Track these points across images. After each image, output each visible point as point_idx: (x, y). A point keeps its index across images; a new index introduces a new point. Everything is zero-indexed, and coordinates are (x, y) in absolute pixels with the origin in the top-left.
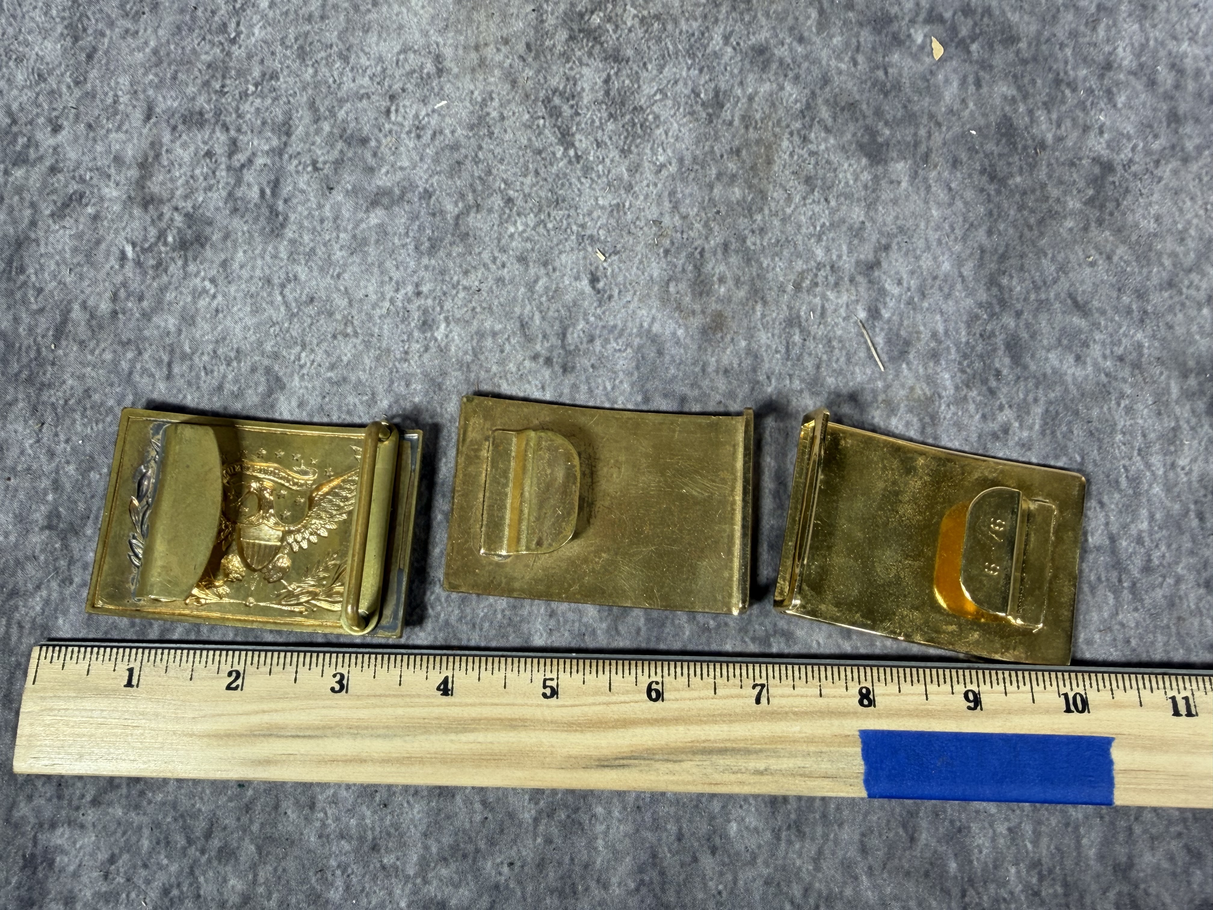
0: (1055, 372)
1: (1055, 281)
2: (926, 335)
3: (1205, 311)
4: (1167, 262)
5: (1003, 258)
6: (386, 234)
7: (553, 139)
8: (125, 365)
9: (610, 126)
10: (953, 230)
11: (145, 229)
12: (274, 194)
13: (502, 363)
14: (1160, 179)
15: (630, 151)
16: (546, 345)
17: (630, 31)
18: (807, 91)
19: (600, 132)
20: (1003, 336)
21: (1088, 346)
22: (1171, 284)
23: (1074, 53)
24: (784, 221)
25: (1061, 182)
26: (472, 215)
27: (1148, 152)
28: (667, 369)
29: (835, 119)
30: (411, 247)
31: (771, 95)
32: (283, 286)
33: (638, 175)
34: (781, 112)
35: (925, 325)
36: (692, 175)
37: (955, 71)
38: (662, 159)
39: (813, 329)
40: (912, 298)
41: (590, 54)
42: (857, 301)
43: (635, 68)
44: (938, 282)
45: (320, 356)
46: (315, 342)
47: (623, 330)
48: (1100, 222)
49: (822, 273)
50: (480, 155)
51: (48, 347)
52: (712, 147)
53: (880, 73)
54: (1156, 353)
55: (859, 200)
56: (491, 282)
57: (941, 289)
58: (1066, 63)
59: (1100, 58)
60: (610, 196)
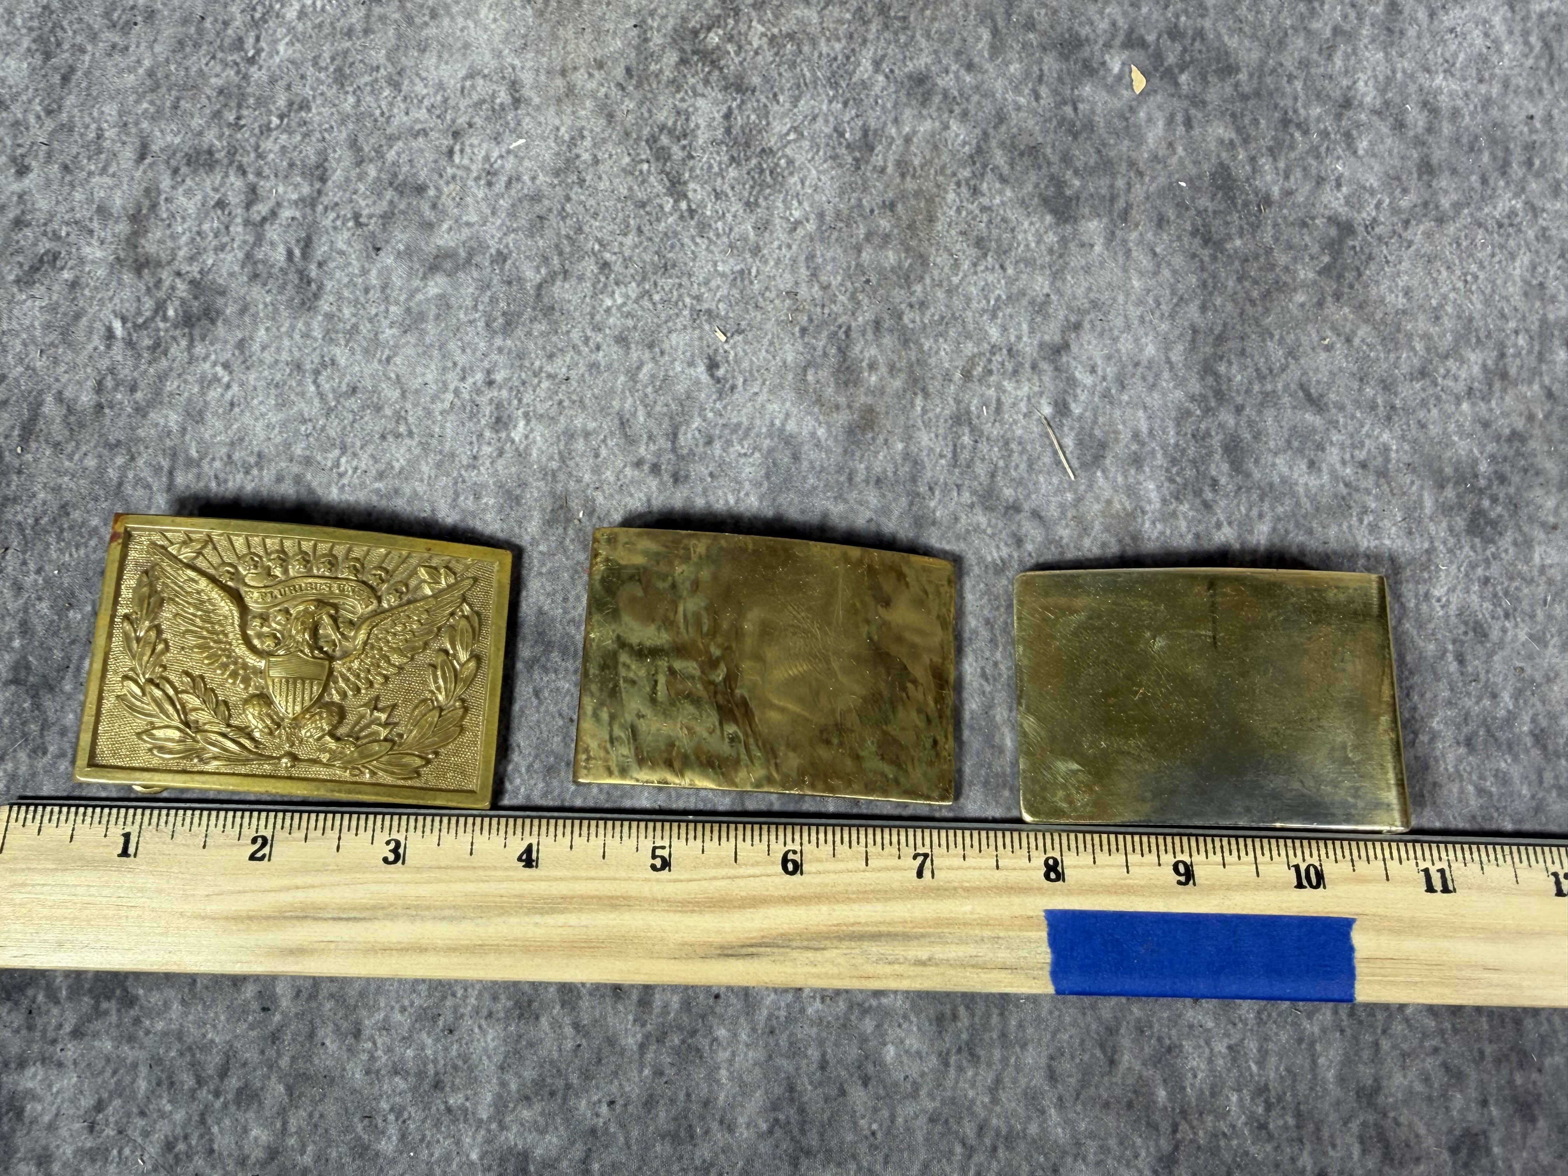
0: (1284, 481)
1: (1283, 369)
2: (1125, 436)
3: (1465, 406)
4: (1419, 346)
5: (1220, 339)
6: (448, 306)
7: (660, 189)
8: (113, 474)
9: (732, 172)
10: (1158, 304)
11: (138, 299)
12: (305, 256)
13: (597, 470)
14: (1410, 244)
15: (757, 205)
16: (652, 447)
17: (756, 53)
18: (978, 131)
19: (719, 180)
20: (1220, 437)
21: (1323, 450)
22: (1423, 373)
23: (1305, 87)
24: (949, 292)
25: (1290, 247)
26: (558, 283)
27: (1395, 210)
28: (805, 478)
29: (1012, 165)
30: (481, 324)
31: (933, 135)
32: (317, 373)
33: (767, 235)
34: (946, 157)
35: (1124, 423)
36: (835, 234)
37: (1160, 107)
38: (797, 214)
39: (987, 427)
40: (1109, 389)
41: (706, 82)
42: (1041, 394)
43: (764, 100)
44: (1140, 370)
45: (365, 462)
46: (358, 444)
47: (749, 429)
48: (1337, 297)
49: (998, 358)
50: (568, 207)
51: (13, 451)
52: (860, 200)
53: (1068, 110)
54: (1406, 458)
55: (1042, 267)
56: (582, 368)
57: (1144, 378)
58: (1296, 99)
59: (1337, 94)
60: (732, 261)
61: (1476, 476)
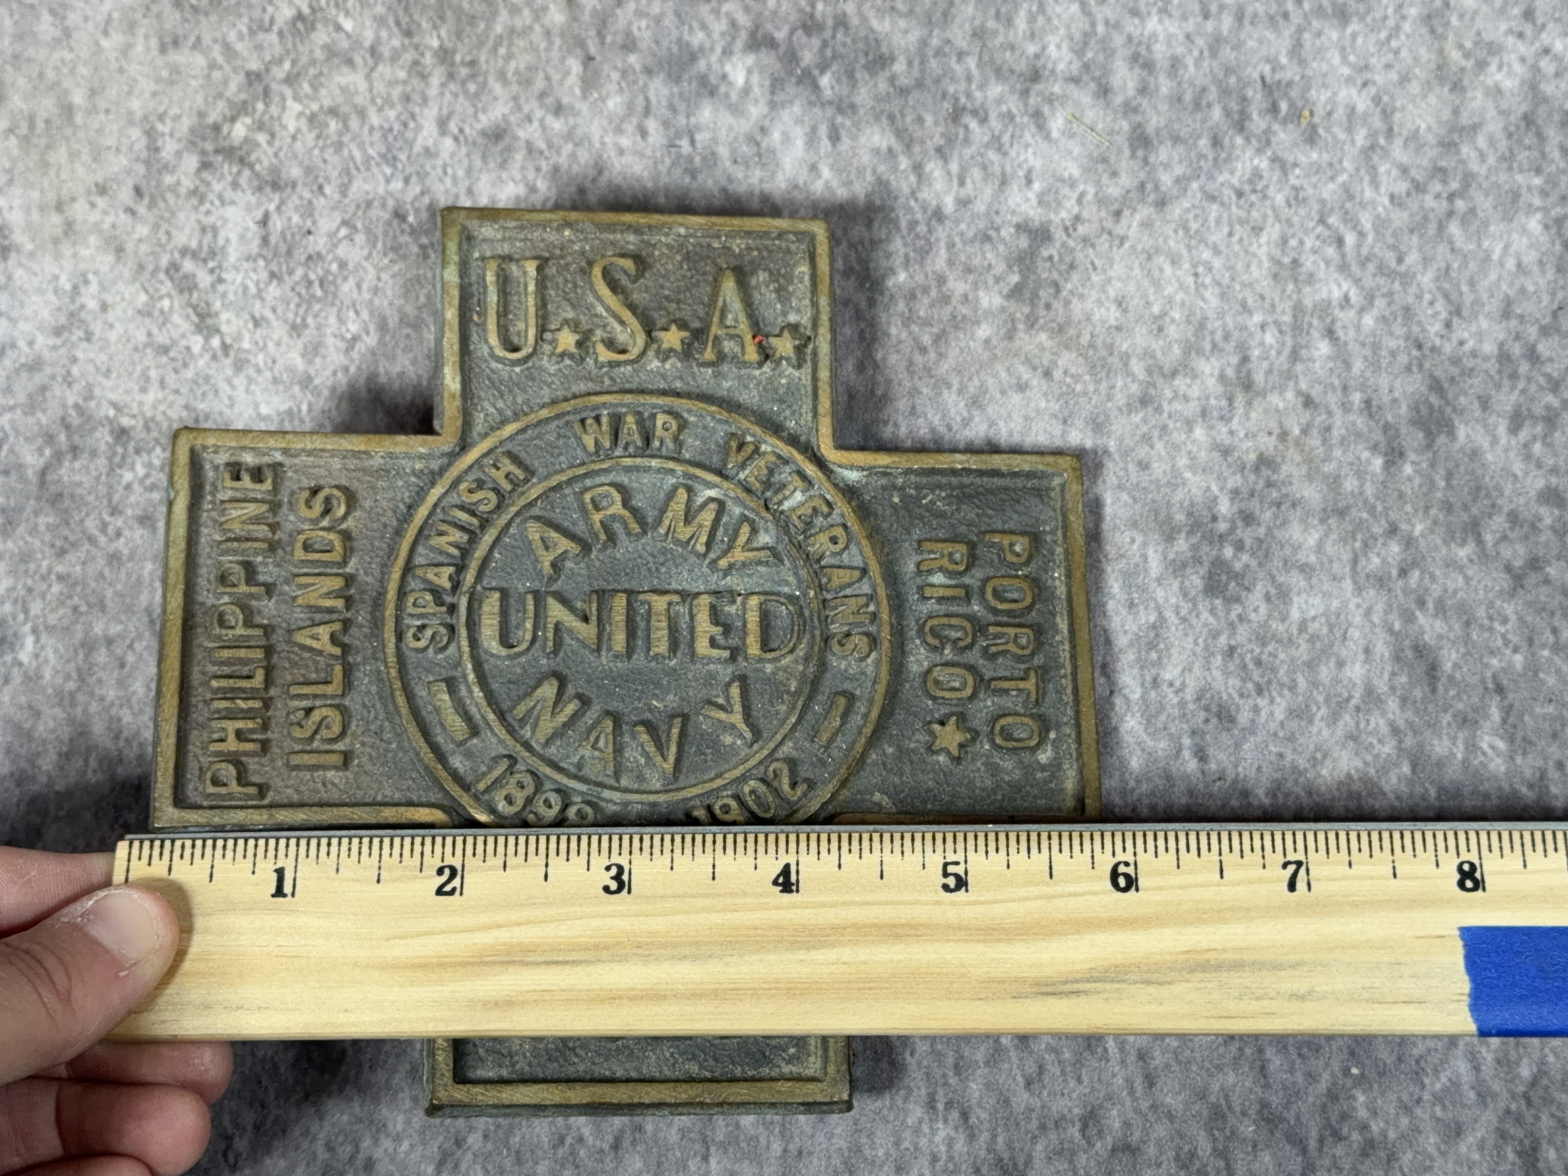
3: (1199, 432)
4: (1137, 367)
7: (186, 326)
9: (273, 291)
14: (1122, 240)
15: (305, 325)
17: (294, 139)
19: (258, 305)
22: (1144, 401)
23: (981, 64)
25: (969, 270)
27: (1102, 201)
33: (318, 360)
37: (798, 121)
38: (354, 327)
41: (235, 185)
43: (307, 195)
48: (1031, 322)
53: (685, 143)
58: (969, 81)
59: (1022, 66)
60: (275, 400)
61: (1214, 519)
